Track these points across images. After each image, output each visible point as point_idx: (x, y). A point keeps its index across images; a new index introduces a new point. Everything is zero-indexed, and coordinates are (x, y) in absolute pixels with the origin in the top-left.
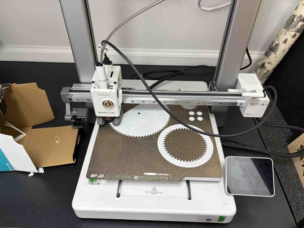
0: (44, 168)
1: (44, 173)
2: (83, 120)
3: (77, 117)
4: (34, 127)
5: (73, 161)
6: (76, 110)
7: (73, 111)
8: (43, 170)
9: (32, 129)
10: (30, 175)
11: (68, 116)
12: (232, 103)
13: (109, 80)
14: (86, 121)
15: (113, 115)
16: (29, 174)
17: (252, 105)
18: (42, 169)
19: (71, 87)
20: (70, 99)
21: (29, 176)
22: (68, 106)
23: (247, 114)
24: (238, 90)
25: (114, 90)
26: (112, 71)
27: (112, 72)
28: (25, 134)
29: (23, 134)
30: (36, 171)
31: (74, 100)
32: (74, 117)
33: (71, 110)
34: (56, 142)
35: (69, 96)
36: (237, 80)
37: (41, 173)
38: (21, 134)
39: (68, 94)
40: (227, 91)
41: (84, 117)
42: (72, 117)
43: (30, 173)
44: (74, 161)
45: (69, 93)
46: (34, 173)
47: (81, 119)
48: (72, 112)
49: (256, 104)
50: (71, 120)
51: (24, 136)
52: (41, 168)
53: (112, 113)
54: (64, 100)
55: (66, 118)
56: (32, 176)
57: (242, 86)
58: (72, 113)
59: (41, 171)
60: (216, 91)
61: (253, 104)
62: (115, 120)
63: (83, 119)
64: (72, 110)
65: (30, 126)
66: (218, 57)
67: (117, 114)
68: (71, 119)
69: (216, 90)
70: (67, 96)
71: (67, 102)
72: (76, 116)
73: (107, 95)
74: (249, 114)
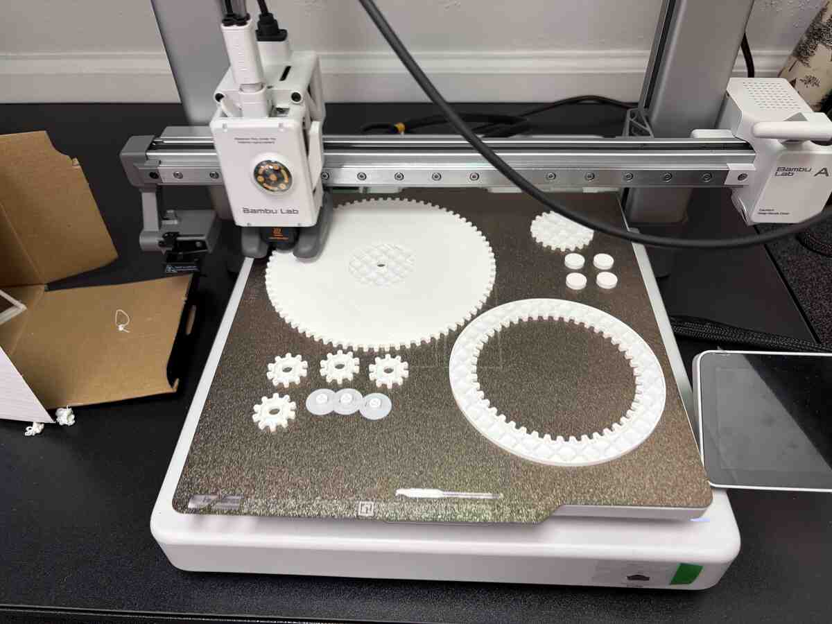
0: (76, 411)
1: (74, 424)
2: (200, 249)
3: (180, 239)
4: (53, 286)
5: (169, 386)
6: (176, 217)
7: (167, 219)
8: (73, 417)
9: (46, 291)
10: (30, 432)
11: (150, 237)
12: (711, 173)
13: (275, 89)
14: (210, 250)
15: (292, 222)
16: (28, 428)
17: (786, 174)
18: (68, 411)
19: (158, 136)
20: (155, 175)
21: (26, 434)
22: (149, 202)
23: (762, 212)
24: (730, 131)
25: (291, 122)
26: (289, 65)
27: (288, 69)
28: (22, 307)
29: (16, 307)
30: (49, 420)
31: (167, 179)
32: (170, 238)
33: (162, 216)
34: (118, 327)
35: (147, 163)
36: (725, 98)
37: (65, 425)
38: (10, 305)
39: (147, 156)
40: (688, 135)
41: (202, 235)
42: (164, 237)
43: (31, 424)
44: (171, 383)
45: (148, 154)
46: (43, 425)
47: (194, 242)
48: (164, 222)
49: (799, 170)
50: (159, 248)
51: (19, 312)
52: (65, 408)
53: (289, 212)
54: (133, 181)
55: (144, 240)
56: (36, 434)
57: (745, 113)
58: (165, 226)
59: (65, 417)
60: (652, 136)
61: (787, 172)
62: (302, 240)
63: (198, 244)
64: (165, 217)
65: (41, 284)
66: (645, 71)
67: (307, 219)
68: (161, 244)
69: (651, 133)
70: (144, 162)
71: (148, 190)
72: (177, 234)
73: (266, 140)
74: (770, 212)
